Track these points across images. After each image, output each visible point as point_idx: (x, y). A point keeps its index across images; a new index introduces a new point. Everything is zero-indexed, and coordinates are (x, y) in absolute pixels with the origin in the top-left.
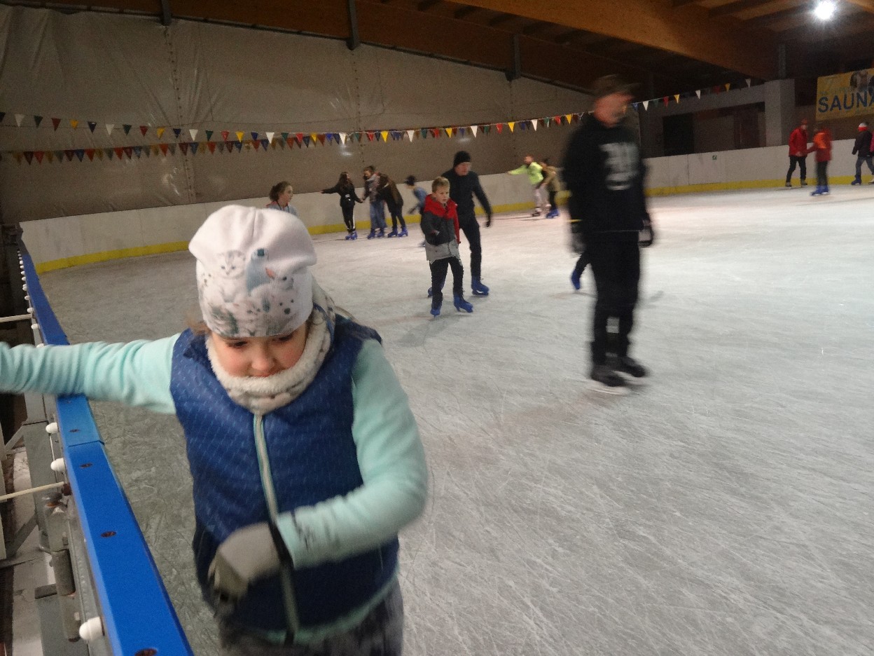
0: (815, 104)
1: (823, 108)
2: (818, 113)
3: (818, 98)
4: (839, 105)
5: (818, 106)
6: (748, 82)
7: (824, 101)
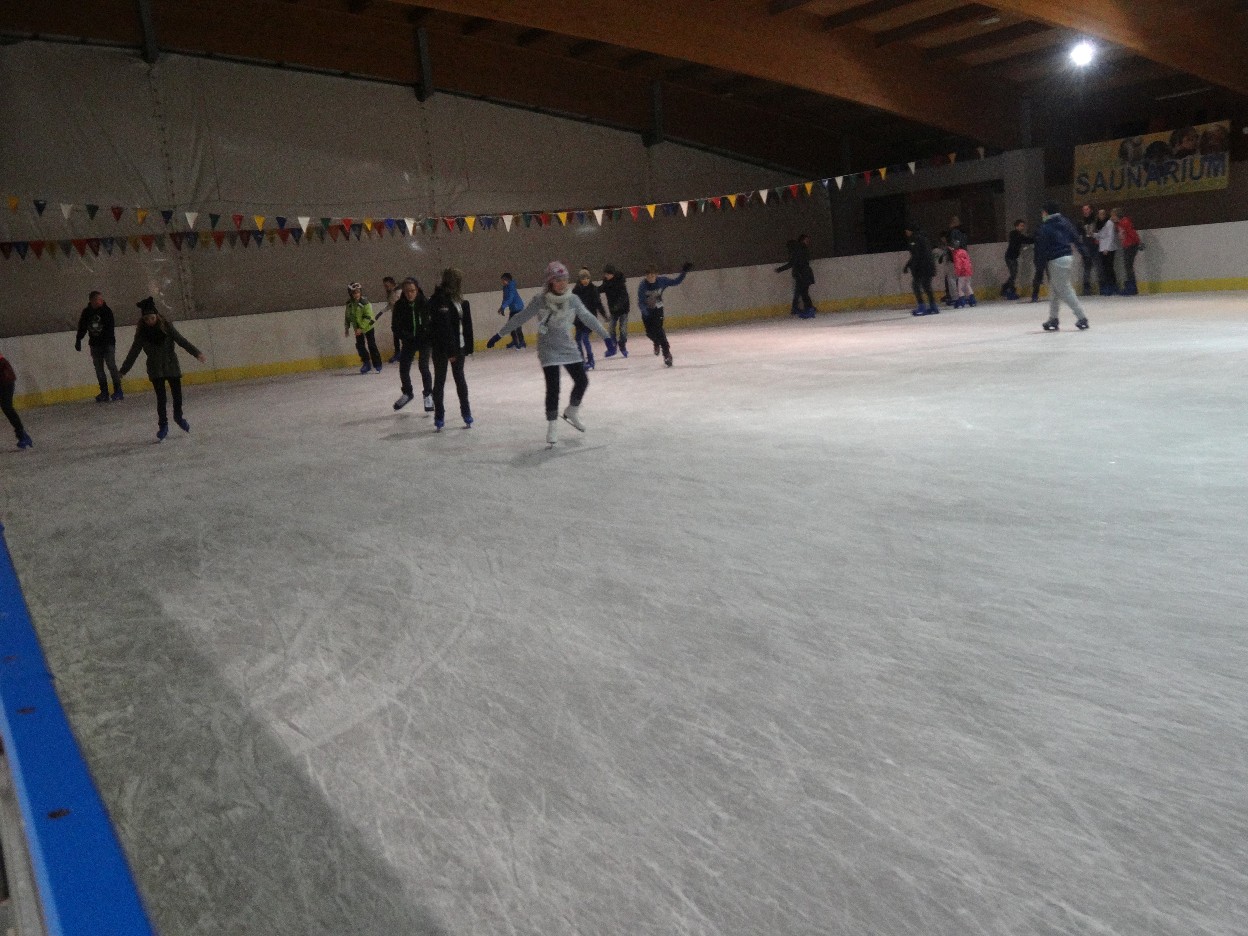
0: (1072, 181)
1: (1083, 188)
2: (1076, 195)
3: (1076, 174)
4: (1103, 185)
5: (1077, 185)
6: (981, 151)
7: (1083, 179)
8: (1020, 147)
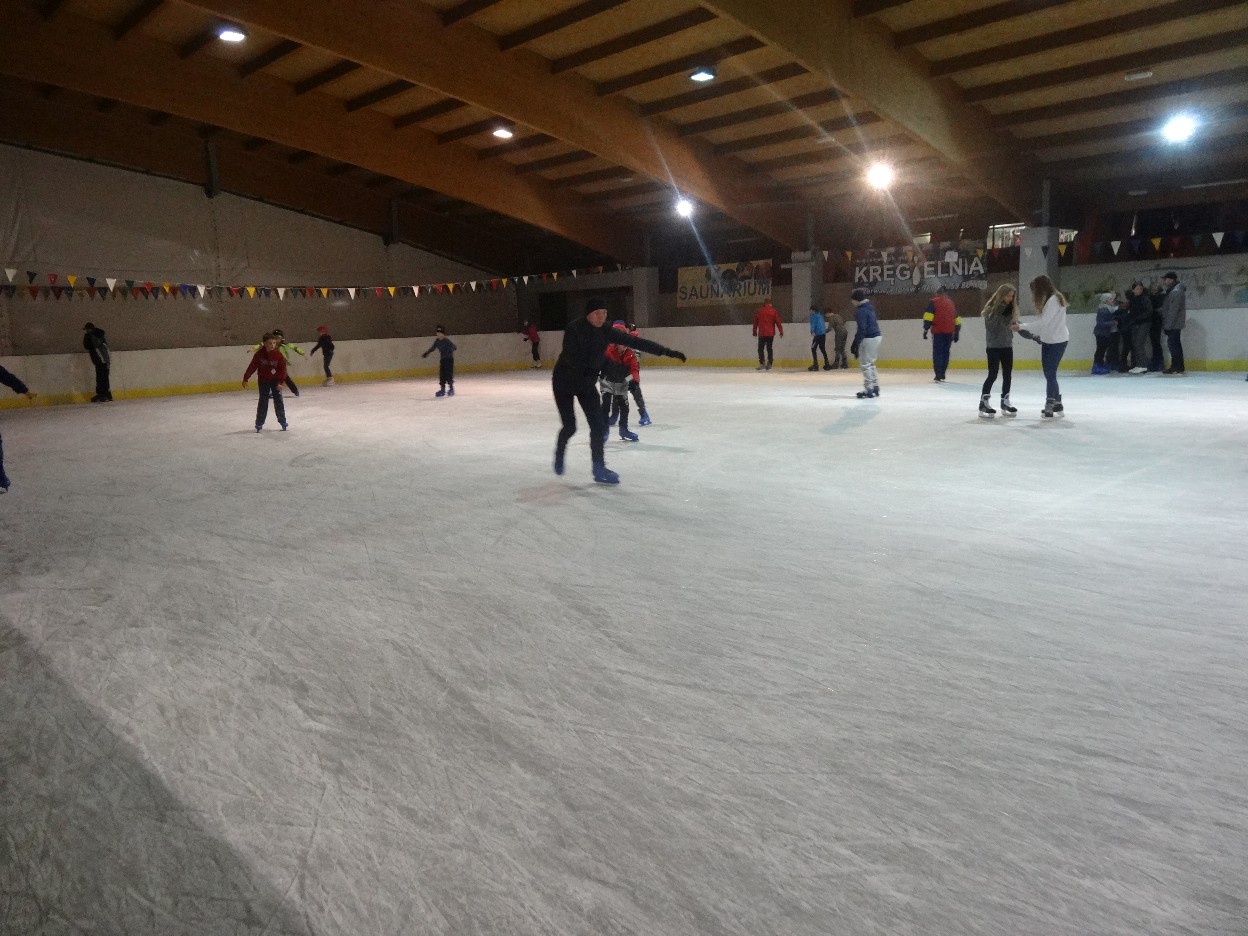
0: (676, 291)
1: (684, 296)
2: (679, 300)
3: (680, 286)
4: (696, 295)
5: (679, 294)
6: (619, 266)
7: (683, 290)
8: (643, 266)
